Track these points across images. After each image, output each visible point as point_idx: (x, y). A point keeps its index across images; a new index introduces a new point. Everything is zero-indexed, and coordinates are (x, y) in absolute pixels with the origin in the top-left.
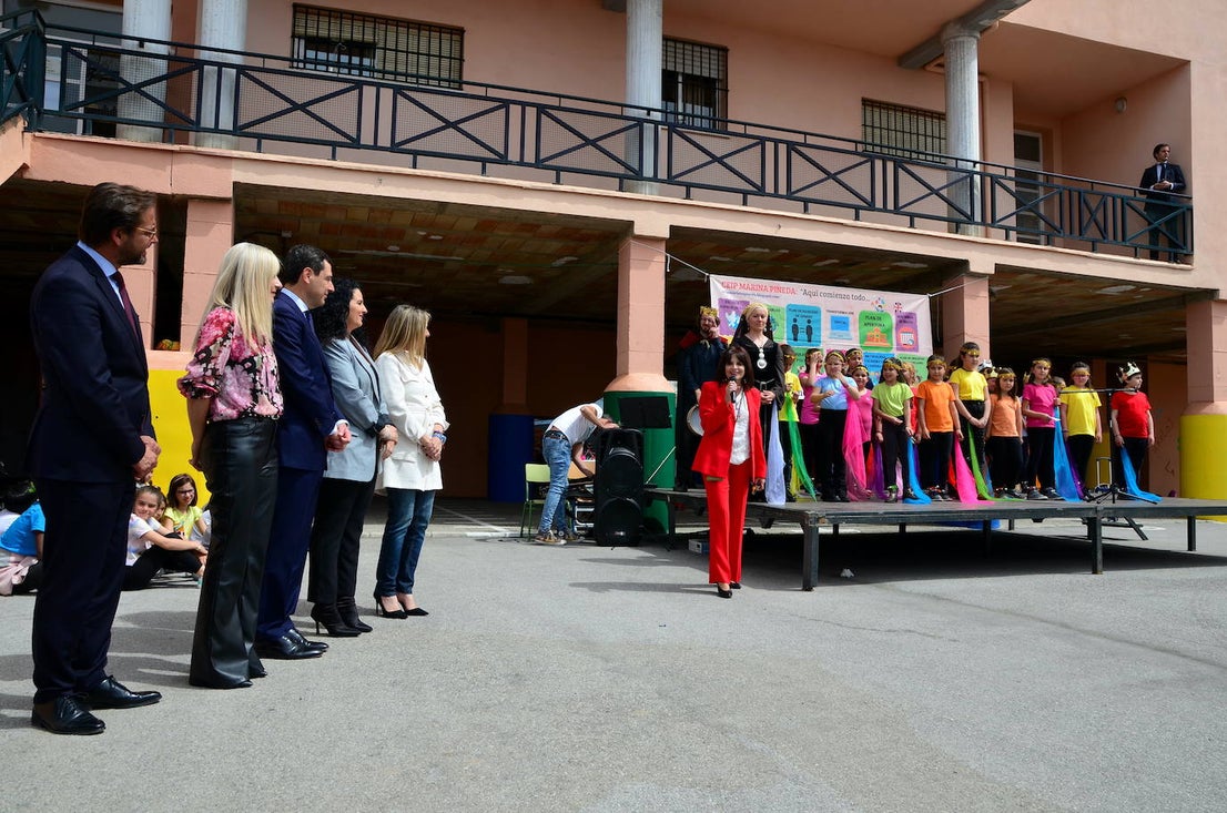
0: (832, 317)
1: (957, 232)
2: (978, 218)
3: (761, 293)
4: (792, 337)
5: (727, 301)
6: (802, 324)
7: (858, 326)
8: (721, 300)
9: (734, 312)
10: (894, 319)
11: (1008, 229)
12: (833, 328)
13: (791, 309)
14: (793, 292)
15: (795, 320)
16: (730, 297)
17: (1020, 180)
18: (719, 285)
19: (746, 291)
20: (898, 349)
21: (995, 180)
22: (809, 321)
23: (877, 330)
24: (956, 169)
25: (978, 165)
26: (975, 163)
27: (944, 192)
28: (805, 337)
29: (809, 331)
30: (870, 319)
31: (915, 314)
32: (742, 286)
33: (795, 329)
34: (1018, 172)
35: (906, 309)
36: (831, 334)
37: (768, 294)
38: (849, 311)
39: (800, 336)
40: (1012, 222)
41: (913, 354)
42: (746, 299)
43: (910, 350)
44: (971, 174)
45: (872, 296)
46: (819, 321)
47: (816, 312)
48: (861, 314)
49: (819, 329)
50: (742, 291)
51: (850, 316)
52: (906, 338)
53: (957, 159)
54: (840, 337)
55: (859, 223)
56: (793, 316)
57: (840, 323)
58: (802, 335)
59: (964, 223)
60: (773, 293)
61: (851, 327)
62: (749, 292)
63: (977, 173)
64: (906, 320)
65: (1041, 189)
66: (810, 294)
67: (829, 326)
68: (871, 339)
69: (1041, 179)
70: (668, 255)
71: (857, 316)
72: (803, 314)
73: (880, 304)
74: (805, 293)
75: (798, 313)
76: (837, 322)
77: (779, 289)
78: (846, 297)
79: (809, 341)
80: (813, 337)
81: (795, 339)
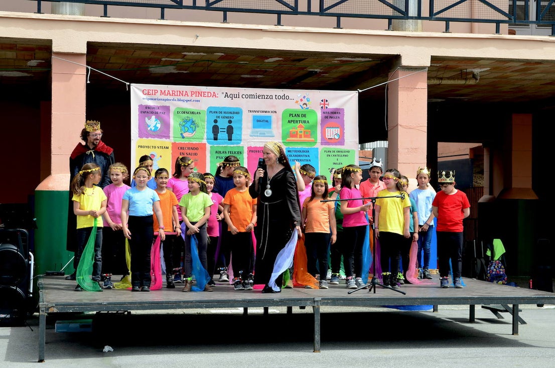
0: (254, 117)
1: (389, 29)
2: (413, 13)
3: (182, 98)
4: (212, 136)
5: (147, 107)
6: (223, 124)
7: (280, 123)
8: (141, 106)
9: (153, 117)
10: (319, 115)
12: (254, 127)
13: (211, 111)
14: (214, 95)
15: (216, 121)
16: (151, 103)
18: (140, 94)
19: (166, 97)
20: (322, 143)
22: (230, 122)
23: (300, 126)
28: (226, 135)
29: (230, 130)
30: (294, 117)
31: (343, 110)
32: (162, 93)
33: (215, 130)
35: (332, 106)
36: (253, 132)
37: (189, 98)
38: (273, 110)
39: (220, 135)
41: (339, 147)
42: (166, 104)
43: (336, 144)
45: (296, 95)
46: (240, 121)
47: (237, 113)
48: (284, 113)
49: (240, 128)
50: (163, 97)
51: (273, 115)
52: (332, 133)
54: (263, 135)
55: (280, 28)
56: (214, 117)
57: (262, 122)
58: (223, 135)
59: (398, 19)
60: (194, 98)
61: (274, 125)
62: (171, 98)
64: (332, 116)
66: (232, 97)
67: (251, 125)
68: (293, 135)
70: (90, 68)
71: (280, 114)
72: (223, 115)
73: (305, 101)
74: (226, 95)
75: (218, 115)
76: (258, 121)
77: (200, 94)
78: (271, 97)
79: (230, 139)
80: (234, 136)
81: (216, 139)
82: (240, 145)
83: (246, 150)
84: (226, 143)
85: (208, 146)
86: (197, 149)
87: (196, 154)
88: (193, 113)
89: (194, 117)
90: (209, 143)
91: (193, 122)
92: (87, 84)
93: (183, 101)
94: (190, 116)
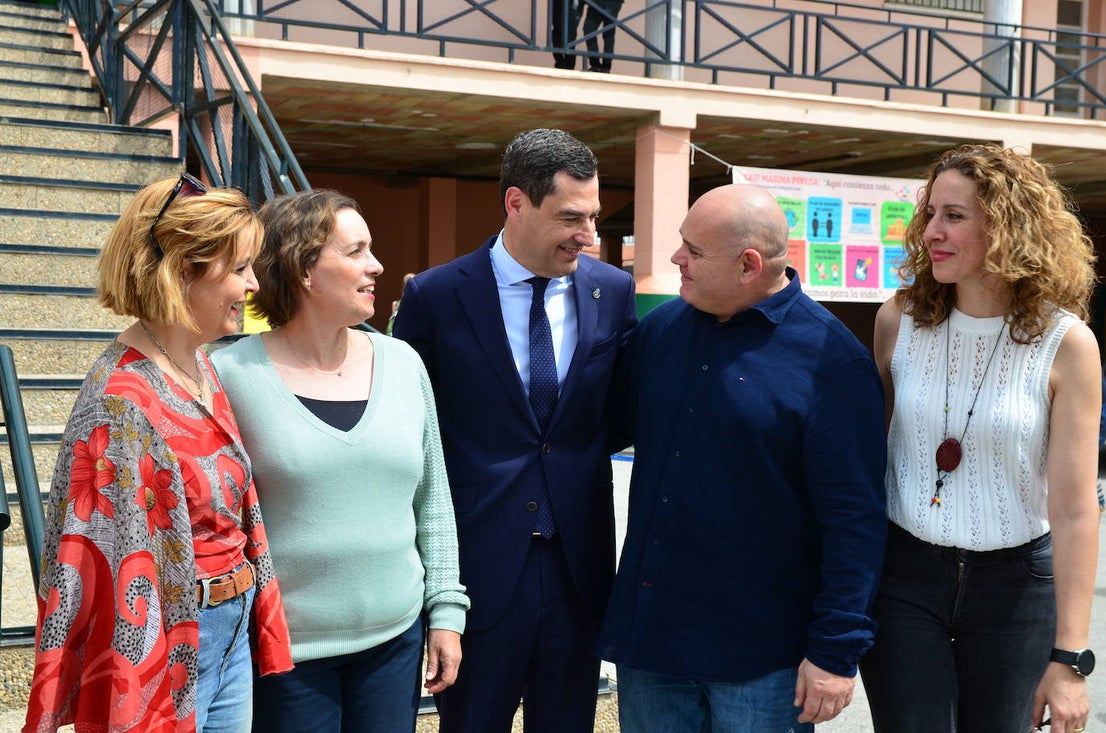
0: (854, 210)
1: (992, 109)
2: (1015, 91)
3: (783, 185)
4: (812, 232)
6: (823, 218)
7: (879, 218)
11: (1047, 103)
12: (854, 221)
13: (813, 202)
14: (816, 183)
15: (816, 214)
17: (1061, 44)
19: (768, 184)
21: (1036, 46)
22: (830, 215)
23: (899, 223)
24: (996, 36)
25: (1019, 30)
26: (1016, 27)
27: (979, 64)
29: (829, 225)
30: (893, 211)
32: (765, 178)
33: (815, 224)
34: (1060, 35)
36: (852, 228)
37: (790, 186)
38: (873, 202)
40: (1050, 95)
44: (1012, 40)
45: (897, 185)
46: (839, 215)
47: (837, 205)
48: (883, 206)
49: (839, 223)
51: (873, 208)
53: (997, 25)
54: (861, 231)
55: (889, 104)
57: (861, 216)
58: (822, 231)
59: (1000, 97)
60: (795, 185)
61: (873, 220)
62: (771, 184)
63: (1018, 39)
65: (1084, 53)
66: (833, 185)
67: (850, 219)
68: (892, 232)
69: (1084, 41)
70: (693, 145)
71: (879, 207)
72: (823, 207)
73: (905, 193)
74: (828, 184)
75: (818, 206)
76: (858, 215)
77: (801, 180)
78: (870, 187)
79: (829, 236)
80: (833, 232)
81: (815, 235)
82: (839, 243)
83: (844, 250)
84: (825, 240)
85: (808, 245)
86: (797, 247)
87: (795, 253)
88: (793, 203)
89: (795, 209)
90: (809, 240)
91: (793, 215)
92: (691, 166)
93: (784, 188)
94: (791, 206)
